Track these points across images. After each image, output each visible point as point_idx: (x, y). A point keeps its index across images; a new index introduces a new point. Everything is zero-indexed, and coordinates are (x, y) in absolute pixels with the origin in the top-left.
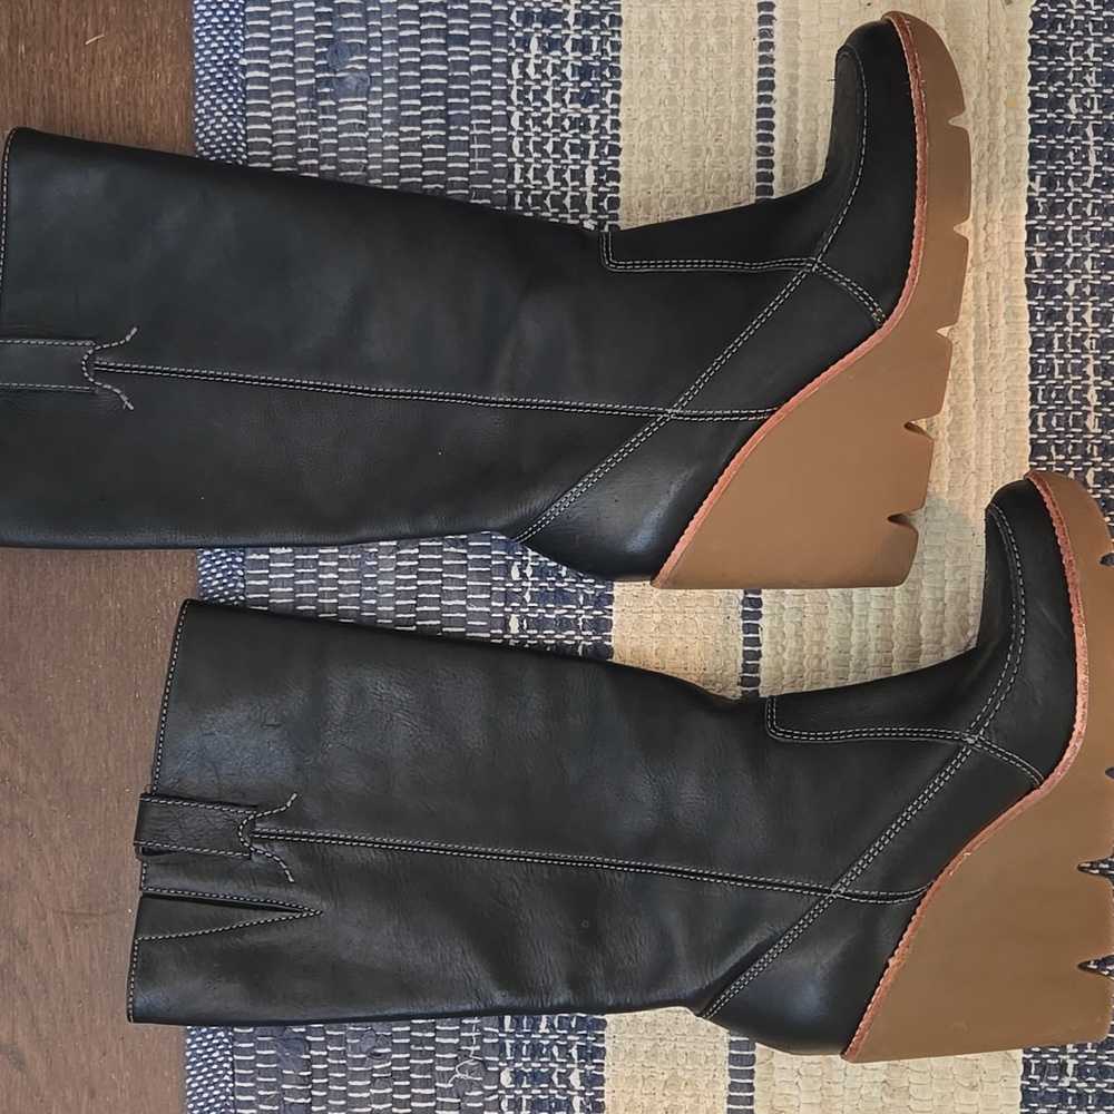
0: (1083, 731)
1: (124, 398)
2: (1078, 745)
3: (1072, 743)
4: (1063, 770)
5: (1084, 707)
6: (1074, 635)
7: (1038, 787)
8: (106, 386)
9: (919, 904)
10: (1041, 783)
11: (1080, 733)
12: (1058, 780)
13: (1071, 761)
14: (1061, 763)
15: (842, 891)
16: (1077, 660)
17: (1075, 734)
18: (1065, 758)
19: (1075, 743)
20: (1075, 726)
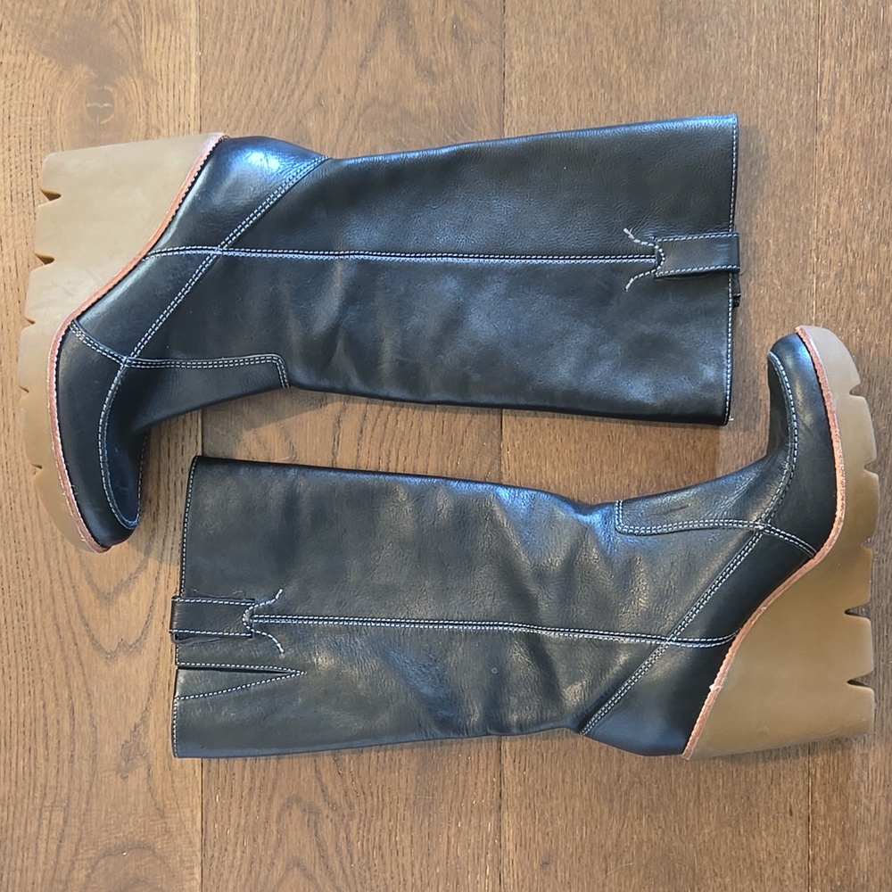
0: (843, 517)
1: (631, 236)
2: (840, 527)
3: (835, 525)
4: (830, 545)
5: (842, 500)
6: (833, 448)
7: (813, 558)
8: (646, 243)
9: (731, 645)
10: (815, 555)
11: (840, 518)
12: (827, 552)
13: (836, 538)
14: (828, 540)
15: (674, 639)
16: (836, 466)
17: (837, 519)
18: (831, 536)
19: (837, 526)
20: (837, 513)
